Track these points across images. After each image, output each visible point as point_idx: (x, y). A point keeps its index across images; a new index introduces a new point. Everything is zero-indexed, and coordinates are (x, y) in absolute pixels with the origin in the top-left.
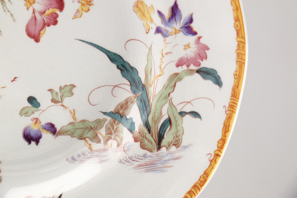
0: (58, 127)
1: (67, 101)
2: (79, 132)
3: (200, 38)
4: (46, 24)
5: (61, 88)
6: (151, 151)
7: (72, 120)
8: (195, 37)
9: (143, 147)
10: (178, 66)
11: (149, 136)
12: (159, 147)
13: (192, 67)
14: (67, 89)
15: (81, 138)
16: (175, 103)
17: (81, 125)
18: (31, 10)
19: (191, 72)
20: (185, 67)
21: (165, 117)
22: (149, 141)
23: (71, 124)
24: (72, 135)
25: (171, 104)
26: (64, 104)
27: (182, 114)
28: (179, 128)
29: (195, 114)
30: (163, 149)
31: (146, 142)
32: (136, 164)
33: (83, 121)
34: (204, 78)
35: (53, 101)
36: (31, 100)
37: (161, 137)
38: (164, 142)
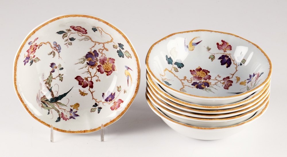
0: (52, 73)
1: (58, 78)
2: (49, 79)
3: (69, 119)
4: (79, 82)
5: (62, 78)
6: (41, 99)
7: (53, 78)
8: (69, 118)
9: (42, 97)
10: (62, 113)
11: (44, 100)
12: (42, 102)
13: (61, 116)
14: (62, 79)
15: (48, 79)
16: (52, 109)
17: (51, 80)
18: (84, 79)
19: (60, 115)
20: (61, 114)
21: (48, 106)
22: (43, 100)
23: (52, 77)
24: (49, 77)
25: (52, 108)
26: (58, 77)
27: (49, 110)
28: (46, 108)
29: (49, 113)
30: (41, 103)
31: (43, 99)
32: (38, 94)
33: (52, 81)
34: (58, 118)
35: (60, 74)
36: (62, 69)
37: (44, 103)
38: (43, 103)
